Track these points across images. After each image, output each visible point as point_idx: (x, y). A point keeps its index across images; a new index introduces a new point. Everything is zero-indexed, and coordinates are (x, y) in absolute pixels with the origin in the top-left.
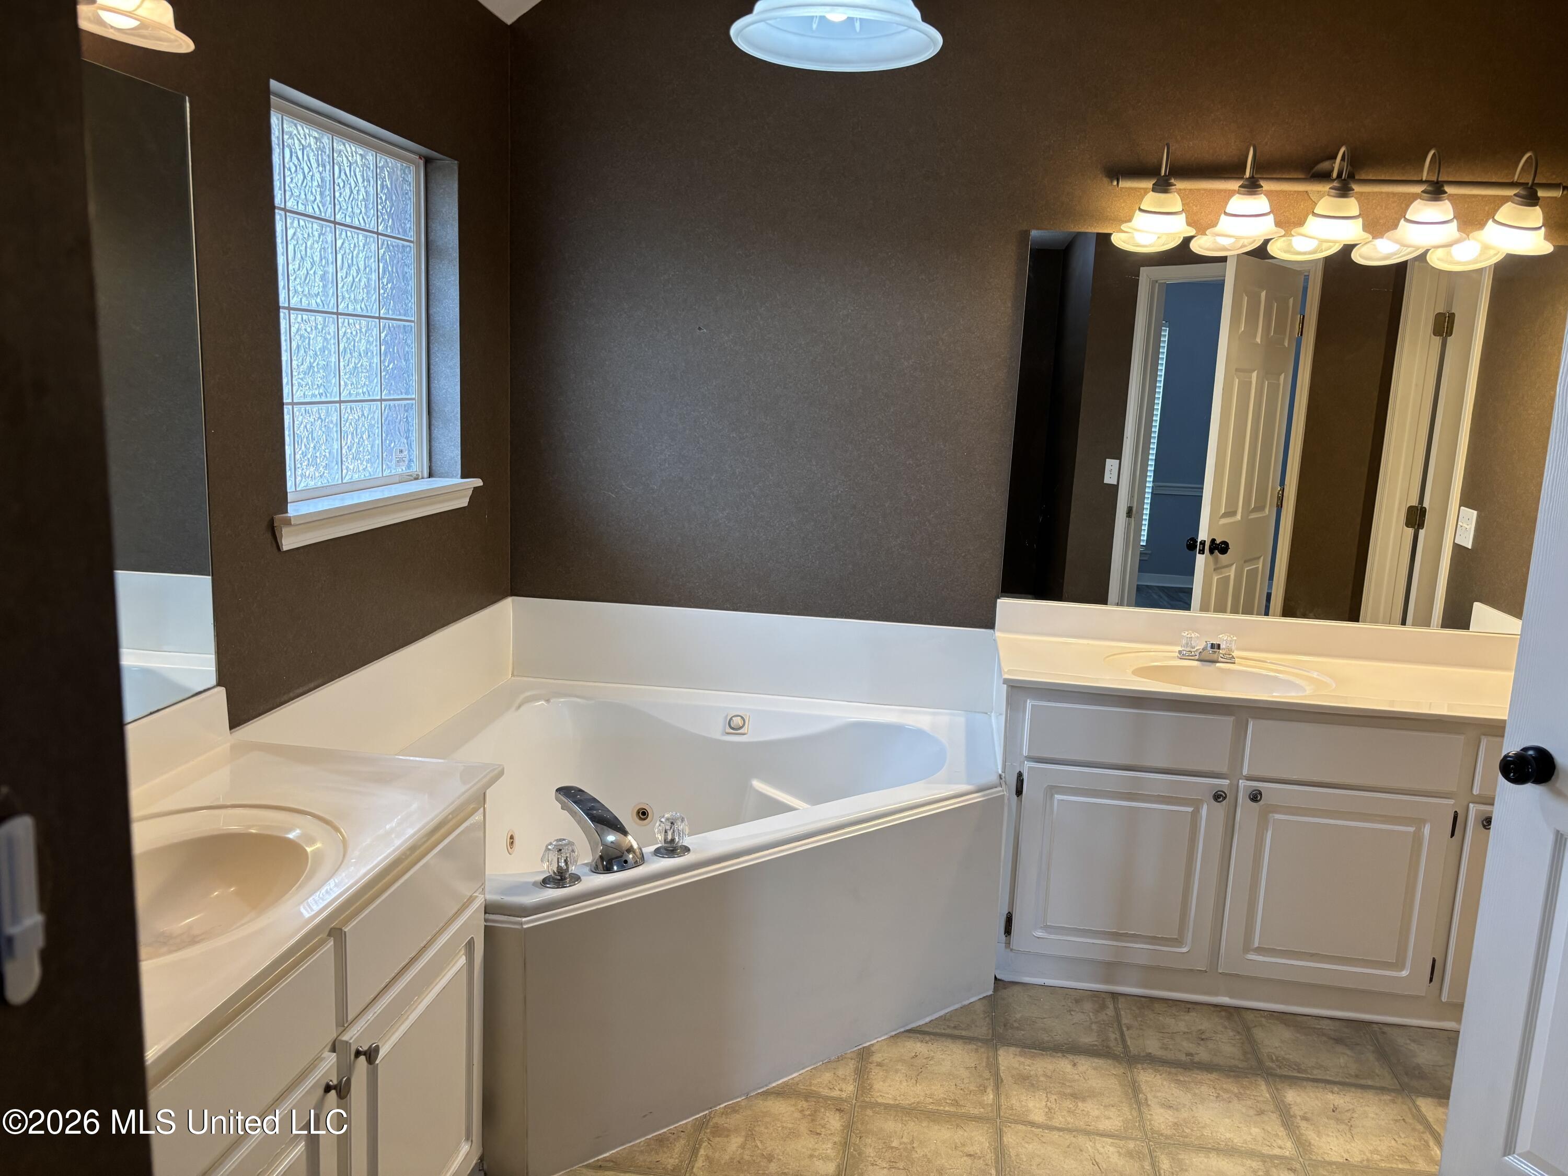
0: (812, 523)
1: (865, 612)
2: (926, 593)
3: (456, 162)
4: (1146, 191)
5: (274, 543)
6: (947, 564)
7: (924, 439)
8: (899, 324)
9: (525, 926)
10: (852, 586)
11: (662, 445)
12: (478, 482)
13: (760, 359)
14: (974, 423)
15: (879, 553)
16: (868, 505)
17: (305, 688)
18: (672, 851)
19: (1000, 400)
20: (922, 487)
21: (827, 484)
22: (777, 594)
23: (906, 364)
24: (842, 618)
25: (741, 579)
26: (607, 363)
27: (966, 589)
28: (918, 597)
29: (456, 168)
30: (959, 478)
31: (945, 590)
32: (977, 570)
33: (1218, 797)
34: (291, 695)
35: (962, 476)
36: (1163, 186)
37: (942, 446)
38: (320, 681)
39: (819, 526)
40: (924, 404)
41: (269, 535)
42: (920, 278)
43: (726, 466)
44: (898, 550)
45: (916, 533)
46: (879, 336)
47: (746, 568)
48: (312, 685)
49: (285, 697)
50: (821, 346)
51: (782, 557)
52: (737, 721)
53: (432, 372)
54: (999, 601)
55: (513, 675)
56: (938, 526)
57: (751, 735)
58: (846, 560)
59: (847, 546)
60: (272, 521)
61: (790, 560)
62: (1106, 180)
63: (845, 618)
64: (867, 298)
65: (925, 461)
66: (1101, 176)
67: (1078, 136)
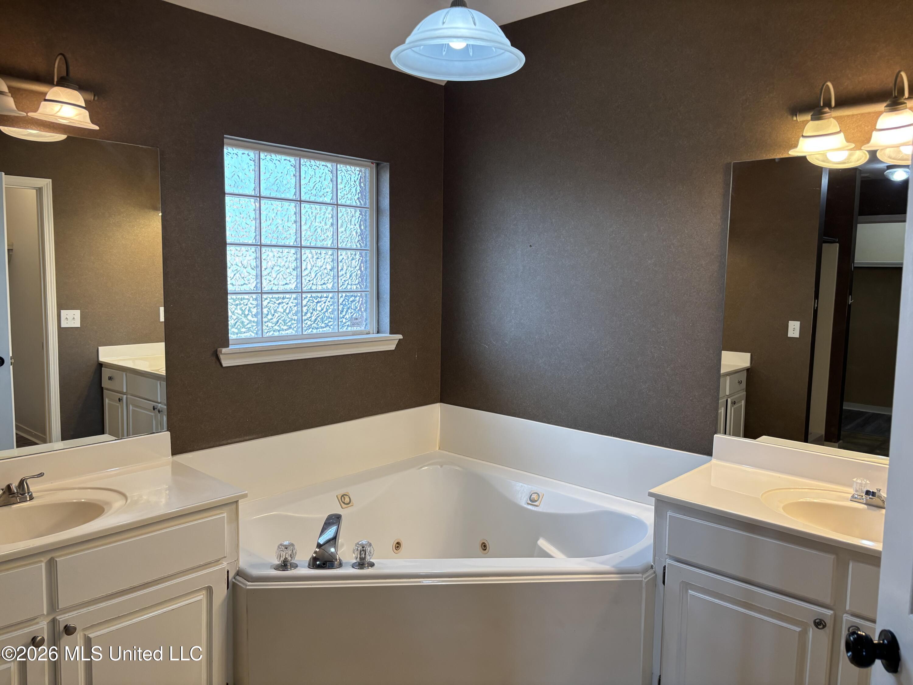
0: (592, 370)
1: (626, 433)
2: (666, 425)
3: (388, 163)
4: (807, 122)
5: (217, 362)
6: (680, 404)
7: (663, 314)
8: (645, 235)
9: (248, 587)
10: (617, 414)
11: (510, 317)
12: (400, 337)
13: (562, 262)
14: (697, 303)
15: (634, 393)
16: (627, 359)
17: (241, 439)
18: (362, 565)
19: (714, 286)
20: (661, 348)
21: (601, 343)
22: (573, 415)
23: (649, 262)
24: (611, 436)
25: (552, 403)
26: (485, 269)
27: (693, 424)
28: (661, 427)
29: (388, 166)
30: (686, 342)
31: (679, 423)
32: (701, 411)
33: (819, 624)
34: (229, 441)
35: (689, 341)
36: (818, 115)
37: (675, 319)
38: (254, 436)
39: (596, 371)
40: (662, 289)
41: (214, 358)
42: (658, 203)
43: (544, 330)
44: (646, 391)
45: (658, 380)
46: (632, 244)
47: (554, 396)
48: (248, 438)
49: (224, 442)
50: (597, 252)
51: (575, 391)
52: (535, 496)
53: (379, 277)
54: (715, 435)
55: (439, 449)
56: (673, 377)
57: (543, 508)
58: (613, 396)
59: (614, 387)
60: (217, 351)
61: (580, 393)
62: (790, 117)
63: (613, 436)
64: (625, 220)
65: (663, 329)
66: (786, 114)
67: (768, 89)
